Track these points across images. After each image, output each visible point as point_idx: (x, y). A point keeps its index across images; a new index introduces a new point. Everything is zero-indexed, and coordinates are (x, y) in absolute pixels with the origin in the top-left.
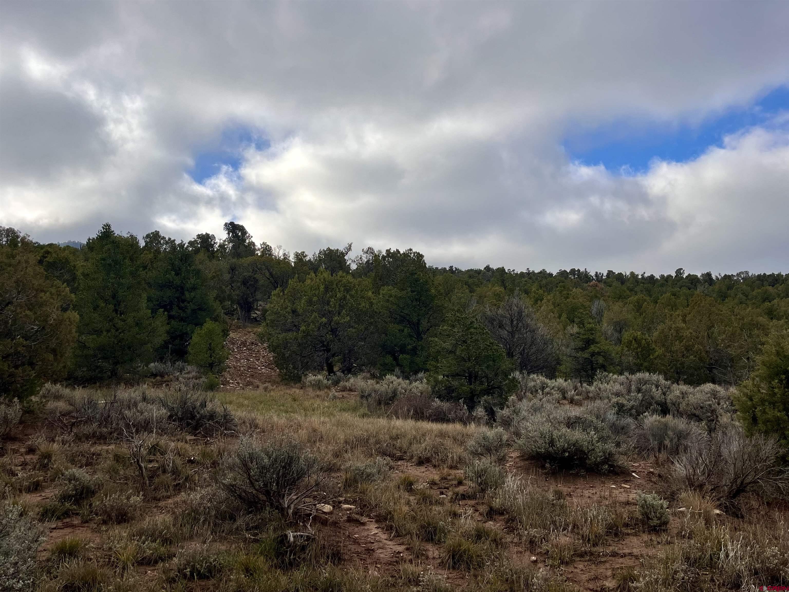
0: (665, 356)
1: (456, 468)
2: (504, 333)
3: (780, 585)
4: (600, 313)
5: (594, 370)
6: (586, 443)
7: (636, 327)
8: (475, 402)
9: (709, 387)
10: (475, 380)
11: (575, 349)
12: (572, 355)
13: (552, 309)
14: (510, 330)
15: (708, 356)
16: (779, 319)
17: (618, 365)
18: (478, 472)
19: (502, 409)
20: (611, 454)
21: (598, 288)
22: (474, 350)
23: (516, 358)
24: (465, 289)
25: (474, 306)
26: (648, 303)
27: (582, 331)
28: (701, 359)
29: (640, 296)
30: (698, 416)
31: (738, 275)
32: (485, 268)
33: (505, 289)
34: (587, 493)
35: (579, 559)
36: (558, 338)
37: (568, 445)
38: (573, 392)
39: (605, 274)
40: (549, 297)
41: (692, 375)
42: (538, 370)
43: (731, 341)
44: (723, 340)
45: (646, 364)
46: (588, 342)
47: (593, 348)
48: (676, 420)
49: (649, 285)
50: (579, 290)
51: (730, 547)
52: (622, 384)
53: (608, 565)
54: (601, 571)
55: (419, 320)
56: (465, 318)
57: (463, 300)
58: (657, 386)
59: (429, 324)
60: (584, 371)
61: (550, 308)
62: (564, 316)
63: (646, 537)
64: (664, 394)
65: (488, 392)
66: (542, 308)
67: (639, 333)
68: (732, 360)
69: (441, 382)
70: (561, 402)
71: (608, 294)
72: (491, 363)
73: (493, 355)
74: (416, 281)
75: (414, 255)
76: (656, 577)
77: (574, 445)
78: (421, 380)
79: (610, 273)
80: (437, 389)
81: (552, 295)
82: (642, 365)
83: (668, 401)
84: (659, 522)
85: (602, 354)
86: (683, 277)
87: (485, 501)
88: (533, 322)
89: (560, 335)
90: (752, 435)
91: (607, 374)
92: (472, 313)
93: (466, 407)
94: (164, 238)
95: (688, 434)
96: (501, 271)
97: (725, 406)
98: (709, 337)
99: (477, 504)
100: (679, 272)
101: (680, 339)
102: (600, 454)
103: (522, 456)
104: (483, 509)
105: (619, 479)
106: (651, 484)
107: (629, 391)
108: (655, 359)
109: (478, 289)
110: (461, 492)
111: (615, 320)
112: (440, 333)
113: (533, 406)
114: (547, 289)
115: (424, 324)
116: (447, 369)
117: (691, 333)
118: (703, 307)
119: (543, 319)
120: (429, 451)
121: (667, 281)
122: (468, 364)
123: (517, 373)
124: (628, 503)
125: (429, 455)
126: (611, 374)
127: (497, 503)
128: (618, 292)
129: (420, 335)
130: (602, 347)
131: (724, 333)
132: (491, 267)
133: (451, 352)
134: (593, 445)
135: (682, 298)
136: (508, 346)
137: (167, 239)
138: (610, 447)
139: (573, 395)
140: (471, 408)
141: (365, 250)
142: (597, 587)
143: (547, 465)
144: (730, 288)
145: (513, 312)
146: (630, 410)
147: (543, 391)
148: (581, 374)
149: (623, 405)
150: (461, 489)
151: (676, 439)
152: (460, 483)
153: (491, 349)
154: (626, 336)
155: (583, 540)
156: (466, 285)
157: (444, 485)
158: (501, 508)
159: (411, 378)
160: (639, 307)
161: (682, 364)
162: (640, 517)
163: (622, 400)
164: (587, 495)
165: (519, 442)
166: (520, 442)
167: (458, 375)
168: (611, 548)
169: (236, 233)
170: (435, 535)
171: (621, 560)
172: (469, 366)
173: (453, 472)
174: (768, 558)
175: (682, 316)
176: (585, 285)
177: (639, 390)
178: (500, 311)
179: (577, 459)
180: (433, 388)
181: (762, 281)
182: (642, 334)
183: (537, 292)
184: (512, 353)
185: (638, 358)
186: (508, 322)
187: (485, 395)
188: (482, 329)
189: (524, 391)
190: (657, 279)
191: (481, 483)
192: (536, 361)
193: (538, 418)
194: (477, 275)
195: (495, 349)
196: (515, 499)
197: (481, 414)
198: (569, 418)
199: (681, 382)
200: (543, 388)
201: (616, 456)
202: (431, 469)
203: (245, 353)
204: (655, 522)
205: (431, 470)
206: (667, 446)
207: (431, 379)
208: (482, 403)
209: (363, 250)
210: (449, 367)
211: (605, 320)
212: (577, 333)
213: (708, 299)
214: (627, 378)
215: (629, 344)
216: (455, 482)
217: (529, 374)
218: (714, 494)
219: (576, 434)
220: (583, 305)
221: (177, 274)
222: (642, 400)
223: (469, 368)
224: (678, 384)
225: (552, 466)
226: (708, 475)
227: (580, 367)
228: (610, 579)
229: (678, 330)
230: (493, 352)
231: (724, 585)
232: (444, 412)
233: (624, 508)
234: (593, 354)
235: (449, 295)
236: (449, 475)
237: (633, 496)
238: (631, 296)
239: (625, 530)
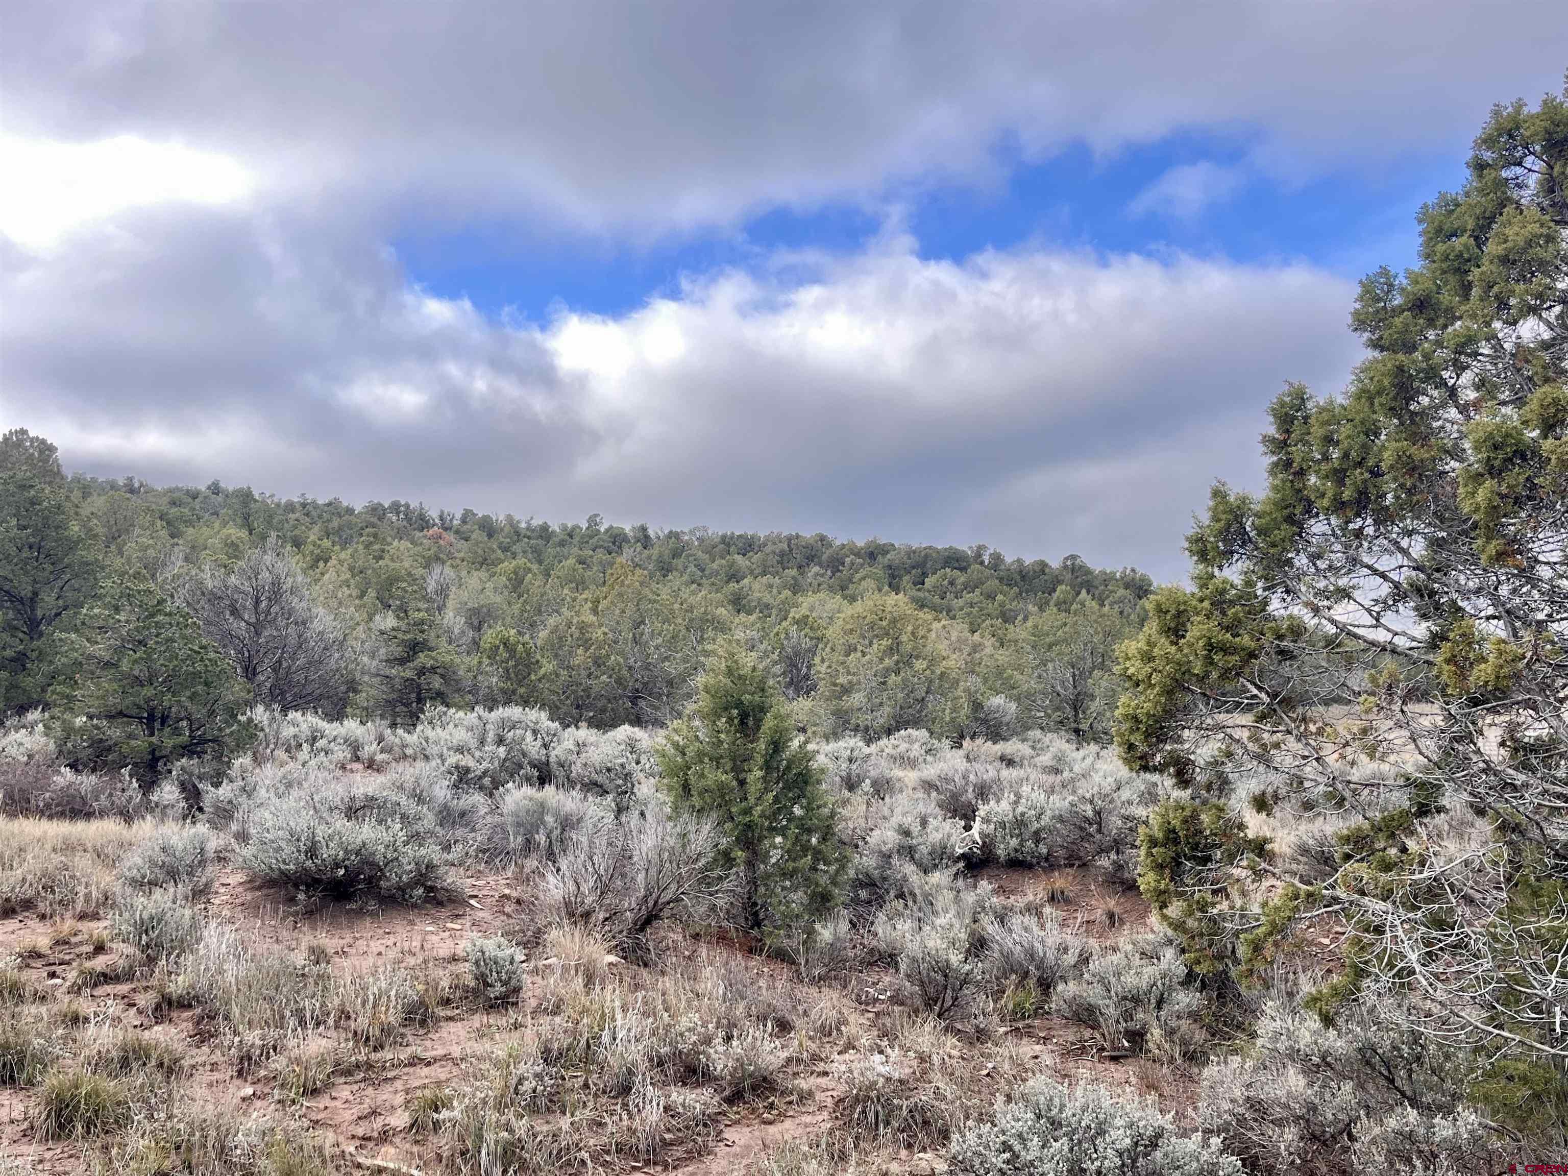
0: (557, 675)
1: (95, 917)
2: (239, 627)
3: (697, 1080)
4: (443, 591)
5: (420, 700)
6: (381, 848)
7: (508, 619)
8: (160, 773)
9: (625, 731)
10: (163, 724)
11: (386, 661)
12: (382, 673)
13: (347, 581)
14: (253, 620)
15: (632, 676)
16: (749, 613)
17: (470, 692)
18: (142, 923)
19: (217, 785)
20: (430, 867)
21: (441, 542)
22: (161, 662)
23: (262, 678)
24: (159, 527)
25: (177, 565)
26: (534, 575)
27: (403, 625)
28: (619, 681)
29: (521, 561)
30: (601, 786)
31: (692, 532)
32: (209, 488)
33: (251, 534)
34: (376, 946)
35: (343, 1080)
36: (356, 639)
37: (346, 851)
38: (374, 745)
39: (458, 516)
40: (343, 556)
41: (603, 710)
42: (308, 703)
43: (670, 650)
44: (657, 648)
45: (522, 690)
46: (414, 648)
47: (423, 659)
48: (561, 795)
49: (540, 542)
50: (405, 544)
51: (619, 1023)
52: (470, 729)
53: (399, 1084)
54: (384, 1097)
55: (35, 594)
56: (145, 591)
57: (151, 553)
58: (535, 732)
59: (61, 602)
60: (403, 704)
61: (343, 577)
62: (372, 593)
63: (478, 1020)
64: (545, 746)
65: (190, 750)
66: (327, 577)
67: (513, 632)
68: (670, 683)
69: (82, 730)
70: (349, 767)
71: (462, 555)
72: (200, 688)
73: (207, 671)
74: (33, 504)
75: (31, 446)
76: (483, 1095)
77: (358, 853)
78: (33, 726)
79: (467, 516)
80: (69, 745)
81: (349, 551)
82: (514, 692)
83: (552, 759)
84: (503, 989)
85: (438, 671)
86: (599, 531)
87: (154, 982)
88: (304, 604)
89: (360, 631)
90: (679, 816)
91: (445, 709)
92: (172, 581)
93: (135, 785)
95: (580, 820)
96: (246, 496)
97: (647, 766)
98: (635, 641)
99: (134, 990)
100: (593, 521)
101: (586, 644)
102: (409, 868)
103: (250, 881)
104: (146, 1000)
105: (445, 912)
106: (502, 918)
107: (482, 743)
108: (540, 680)
109: (191, 530)
110: (99, 969)
111: (470, 605)
112: (83, 623)
113: (284, 777)
114: (340, 537)
115: (48, 600)
116: (96, 703)
117: (605, 634)
118: (628, 587)
119: (326, 598)
120: (31, 885)
121: (571, 537)
122: (148, 691)
123: (260, 709)
124: (454, 959)
125: (30, 893)
126: (453, 710)
127: (178, 985)
128: (480, 551)
129: (38, 626)
130: (440, 658)
131: (660, 634)
132: (222, 485)
133: (108, 665)
134: (395, 851)
135: (595, 568)
136: (246, 654)
138: (431, 852)
139: (375, 754)
140: (148, 786)
142: (373, 1130)
143: (301, 896)
144: (676, 554)
145: (260, 582)
146: (480, 778)
147: (312, 745)
148: (397, 710)
149: (468, 770)
150: (100, 963)
151: (559, 831)
152: (100, 949)
153: (202, 660)
154: (490, 636)
155: (357, 1042)
156: (161, 518)
157: (61, 956)
158: (188, 993)
159: (8, 723)
160: (517, 583)
161: (587, 690)
162: (472, 984)
163: (467, 761)
164: (375, 951)
165: (244, 852)
166: (248, 852)
167: (121, 714)
168: (409, 1050)
170: (21, 1070)
171: (426, 1071)
172: (149, 694)
173: (86, 926)
174: (682, 1035)
175: (592, 602)
176: (418, 534)
177: (500, 741)
178: (233, 580)
179: (365, 879)
180: (61, 744)
181: (729, 545)
182: (520, 633)
183: (319, 542)
184: (255, 668)
185: (508, 678)
186: (249, 603)
187: (183, 756)
188: (183, 617)
189: (272, 746)
190: (553, 532)
191: (148, 946)
192: (304, 686)
193: (291, 802)
194: (190, 500)
195: (210, 660)
196: (221, 971)
197: (171, 797)
198: (353, 799)
199: (583, 724)
200: (313, 740)
201: (442, 870)
202: (34, 923)
204: (499, 989)
205: (32, 926)
206: (539, 844)
207: (57, 724)
208: (174, 773)
210: (103, 697)
211: (450, 604)
212: (393, 629)
213: (638, 571)
214: (480, 718)
215: (493, 653)
216: (90, 948)
217: (285, 710)
218: (607, 928)
219: (365, 830)
220: (409, 574)
222: (505, 760)
223: (148, 700)
224: (577, 728)
225: (310, 897)
226: (602, 893)
227: (395, 696)
228: (399, 1111)
229: (583, 628)
230: (206, 666)
231: (604, 1092)
232: (82, 797)
233: (445, 968)
234: (422, 672)
235: (119, 540)
236: (75, 935)
237: (463, 946)
238: (503, 562)
239: (441, 1012)
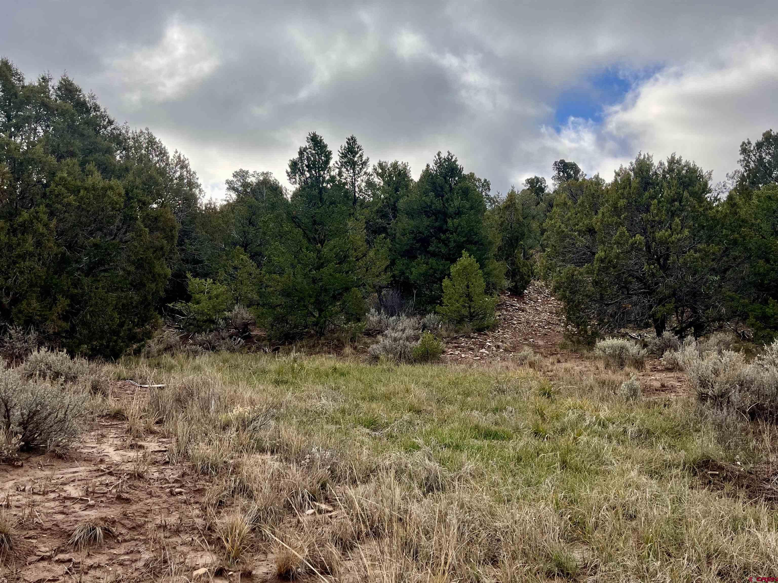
94: (479, 180)
137: (483, 181)
141: (730, 174)
169: (567, 173)
203: (550, 304)
209: (727, 174)
221: (437, 196)
